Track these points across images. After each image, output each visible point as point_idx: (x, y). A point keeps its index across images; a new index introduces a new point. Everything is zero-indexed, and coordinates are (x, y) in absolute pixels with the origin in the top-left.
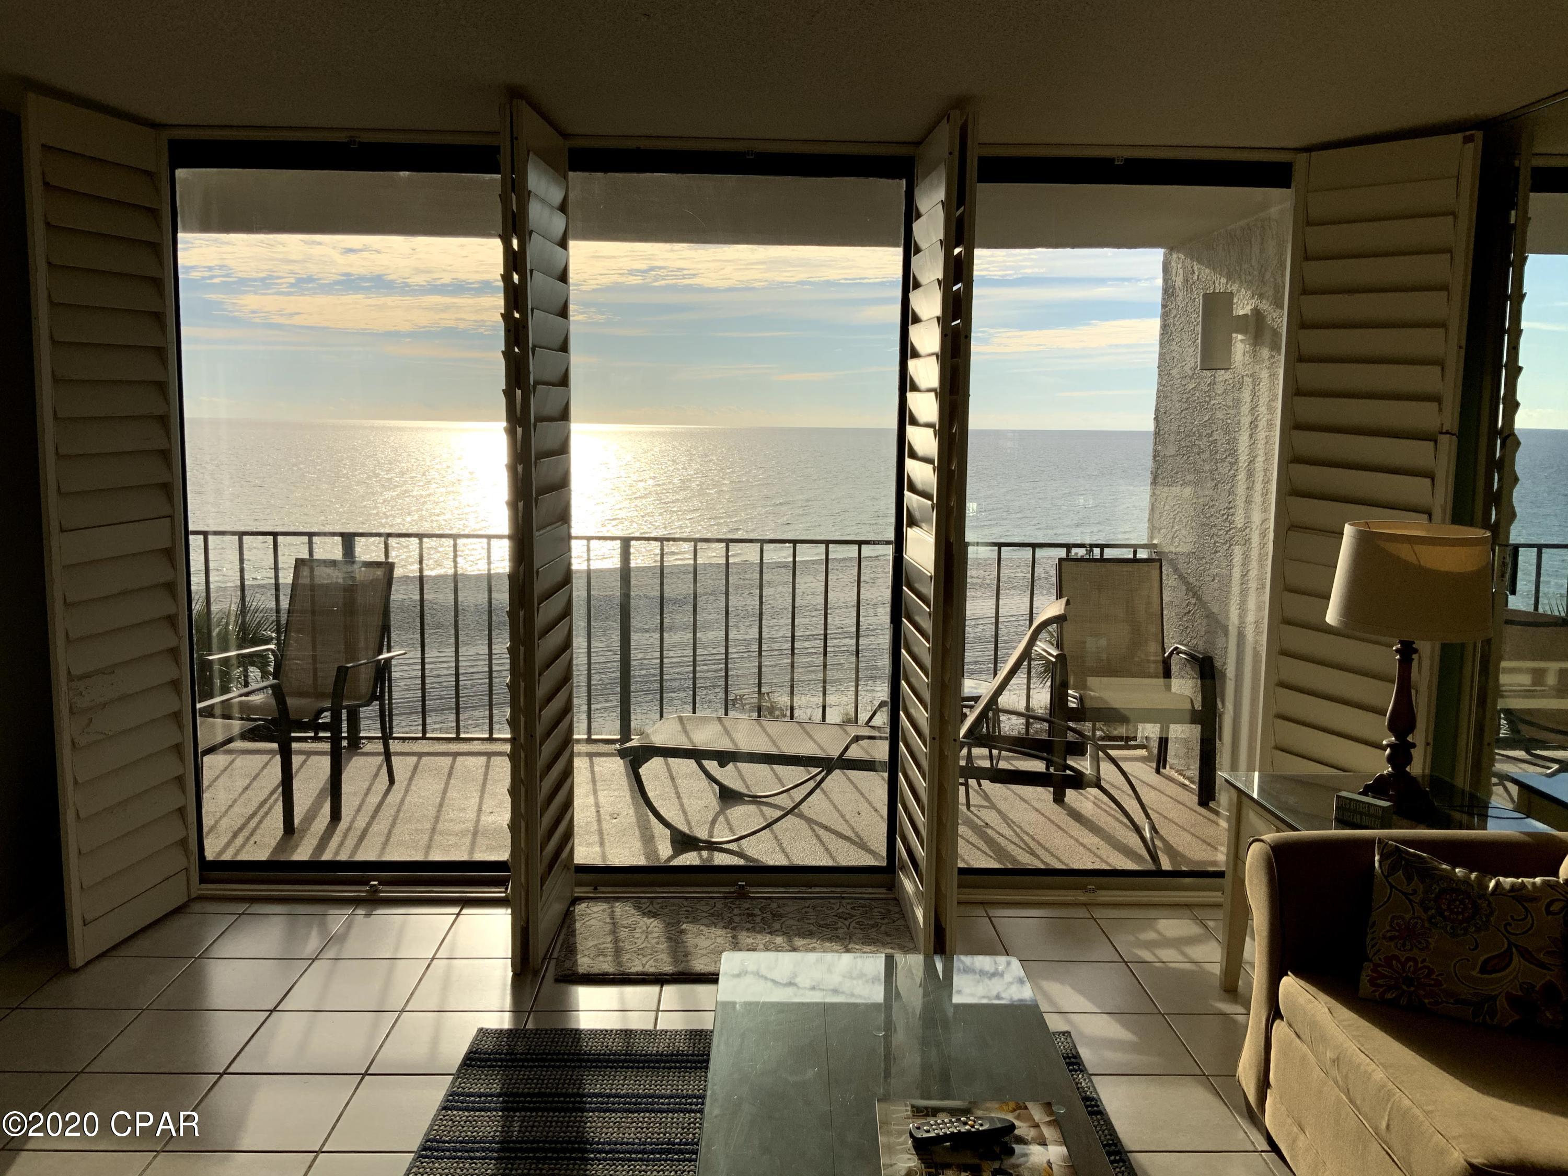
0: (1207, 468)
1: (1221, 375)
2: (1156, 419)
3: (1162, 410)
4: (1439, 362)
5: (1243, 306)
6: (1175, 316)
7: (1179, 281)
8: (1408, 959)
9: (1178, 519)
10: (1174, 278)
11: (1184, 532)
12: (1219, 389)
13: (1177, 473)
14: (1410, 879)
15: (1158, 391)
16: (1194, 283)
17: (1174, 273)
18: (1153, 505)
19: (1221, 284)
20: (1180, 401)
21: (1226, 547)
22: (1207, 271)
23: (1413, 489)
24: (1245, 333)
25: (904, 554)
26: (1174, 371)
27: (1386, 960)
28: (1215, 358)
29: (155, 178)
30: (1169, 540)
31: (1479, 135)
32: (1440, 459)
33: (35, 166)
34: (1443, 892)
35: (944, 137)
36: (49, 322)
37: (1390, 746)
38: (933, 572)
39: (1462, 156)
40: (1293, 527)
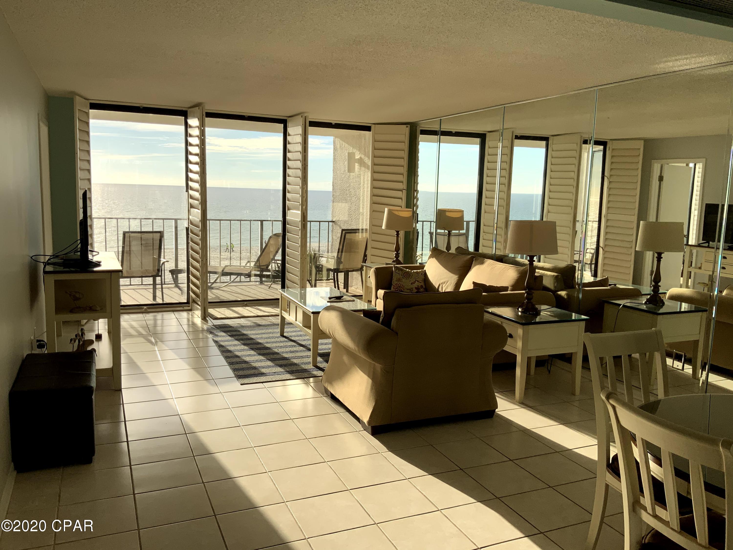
0: (349, 199)
1: (352, 174)
2: (333, 185)
3: (335, 183)
4: (402, 174)
5: (357, 157)
6: (337, 157)
7: (338, 146)
8: (399, 284)
9: (341, 213)
11: (342, 217)
12: (351, 177)
13: (340, 200)
14: (399, 271)
15: (333, 177)
17: (337, 144)
18: (333, 210)
19: (351, 150)
20: (340, 180)
22: (347, 145)
23: (398, 202)
24: (358, 163)
25: (287, 218)
26: (338, 172)
27: (396, 285)
28: (351, 169)
29: (87, 114)
30: (338, 219)
31: (409, 126)
32: (403, 195)
33: (77, 114)
34: (404, 273)
35: (300, 120)
36: (79, 154)
37: (395, 254)
38: (300, 220)
39: (406, 130)
40: (373, 211)
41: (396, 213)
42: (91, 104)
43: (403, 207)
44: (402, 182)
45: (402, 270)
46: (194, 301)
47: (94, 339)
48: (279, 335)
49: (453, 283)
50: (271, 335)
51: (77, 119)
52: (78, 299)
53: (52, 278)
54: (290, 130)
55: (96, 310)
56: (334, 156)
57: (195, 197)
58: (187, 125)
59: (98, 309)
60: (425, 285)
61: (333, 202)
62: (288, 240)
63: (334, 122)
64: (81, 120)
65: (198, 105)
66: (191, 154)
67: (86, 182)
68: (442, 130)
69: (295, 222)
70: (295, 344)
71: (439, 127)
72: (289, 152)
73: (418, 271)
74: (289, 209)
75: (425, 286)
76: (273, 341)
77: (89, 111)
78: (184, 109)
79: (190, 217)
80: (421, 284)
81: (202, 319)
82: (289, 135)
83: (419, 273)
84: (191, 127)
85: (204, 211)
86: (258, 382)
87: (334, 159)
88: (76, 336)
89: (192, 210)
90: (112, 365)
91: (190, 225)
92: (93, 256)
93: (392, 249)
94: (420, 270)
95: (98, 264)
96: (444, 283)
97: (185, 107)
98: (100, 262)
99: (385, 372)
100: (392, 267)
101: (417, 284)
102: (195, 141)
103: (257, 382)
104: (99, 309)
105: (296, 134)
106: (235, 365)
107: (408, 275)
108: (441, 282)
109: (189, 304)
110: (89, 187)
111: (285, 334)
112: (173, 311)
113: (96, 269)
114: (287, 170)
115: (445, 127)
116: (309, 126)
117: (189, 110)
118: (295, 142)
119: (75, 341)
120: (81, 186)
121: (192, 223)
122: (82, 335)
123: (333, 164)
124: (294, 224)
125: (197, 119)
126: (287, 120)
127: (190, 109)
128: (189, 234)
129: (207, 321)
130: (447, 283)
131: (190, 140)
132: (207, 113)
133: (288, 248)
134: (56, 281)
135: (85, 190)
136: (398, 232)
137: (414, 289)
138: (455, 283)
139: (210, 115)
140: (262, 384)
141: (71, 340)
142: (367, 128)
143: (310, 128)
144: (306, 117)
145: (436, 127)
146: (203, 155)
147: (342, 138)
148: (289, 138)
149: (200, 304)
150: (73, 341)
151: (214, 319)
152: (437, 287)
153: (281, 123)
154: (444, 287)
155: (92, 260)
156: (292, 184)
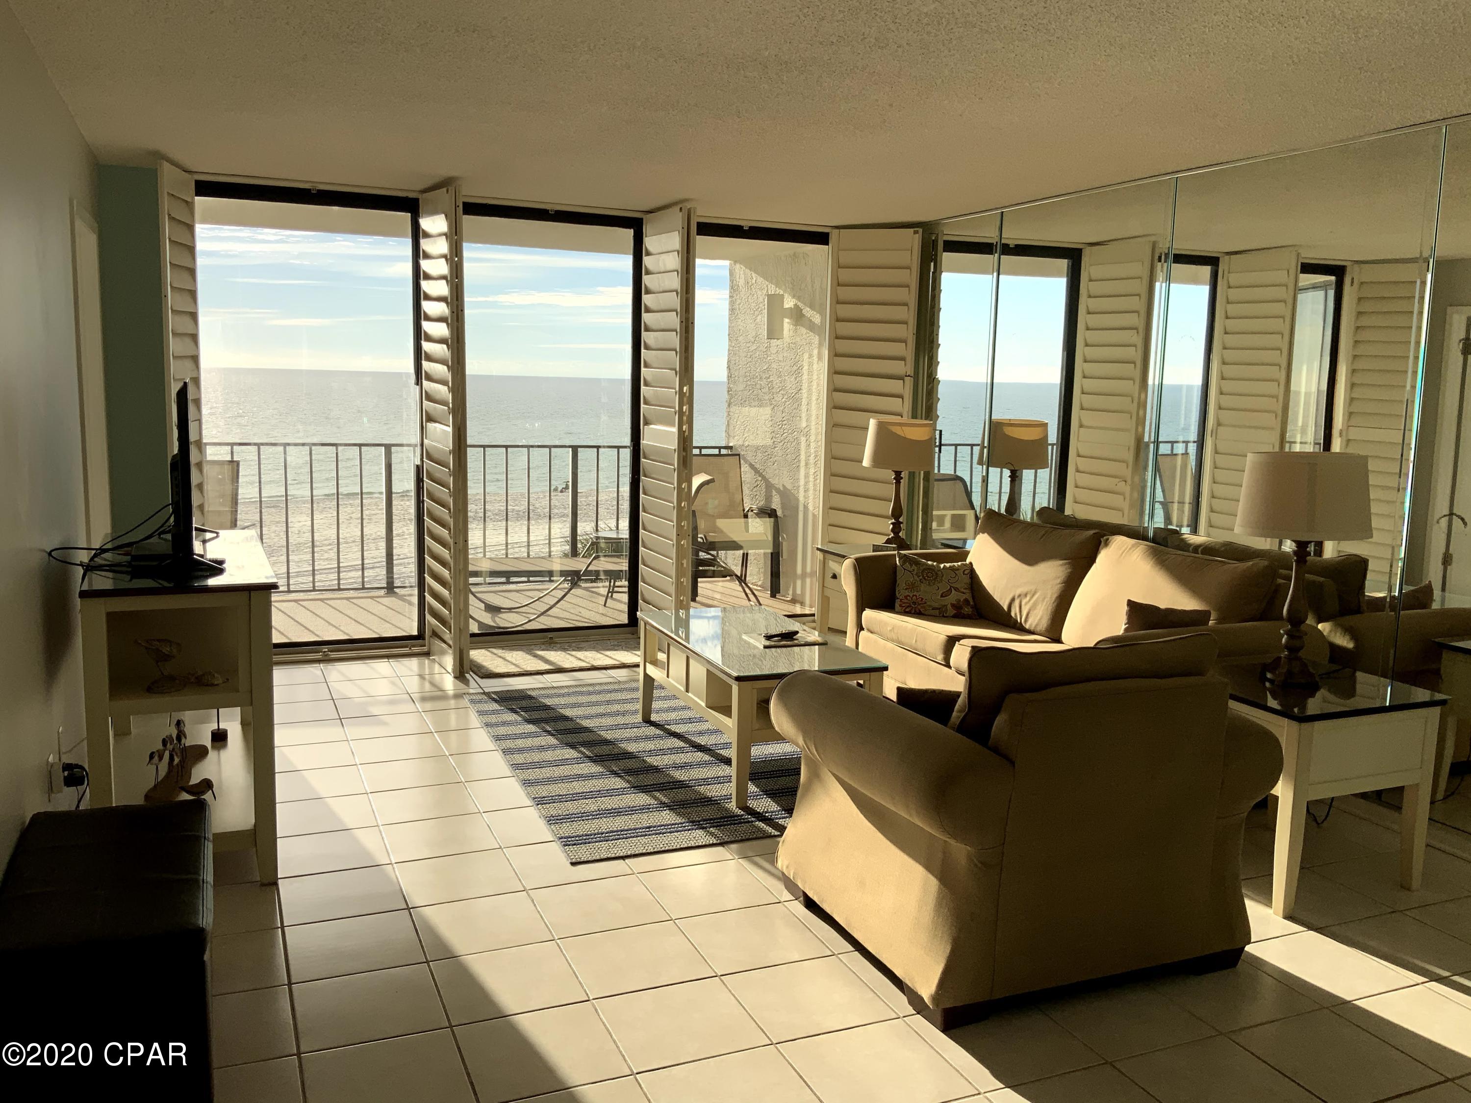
0: (767, 397)
1: (774, 342)
2: (728, 367)
3: (733, 362)
4: (904, 341)
5: (789, 303)
6: (739, 304)
7: (741, 282)
8: (913, 595)
9: (747, 430)
10: (738, 280)
11: (752, 437)
12: (773, 350)
13: (745, 401)
14: (911, 565)
15: (729, 350)
16: (752, 285)
17: (738, 277)
18: (728, 421)
19: (772, 289)
20: (745, 357)
21: (781, 444)
22: (762, 279)
23: (894, 404)
24: (790, 318)
25: (641, 441)
26: (740, 339)
27: (906, 597)
28: (773, 333)
29: (190, 205)
30: (740, 443)
31: (920, 230)
32: (906, 388)
33: (166, 204)
34: (924, 569)
35: (677, 218)
36: (171, 299)
37: (892, 523)
38: (676, 447)
39: (913, 240)
40: (835, 425)
41: (897, 430)
42: (198, 183)
43: (905, 415)
44: (903, 359)
45: (917, 563)
46: (435, 634)
47: (208, 743)
48: (639, 718)
49: (1049, 596)
50: (620, 720)
51: (167, 217)
52: (167, 658)
53: (103, 607)
54: (650, 242)
55: (213, 685)
56: (732, 303)
57: (438, 397)
58: (417, 234)
59: (218, 680)
60: (973, 597)
61: (729, 406)
62: (645, 493)
63: (746, 225)
64: (174, 218)
65: (445, 183)
66: (428, 298)
67: (189, 364)
68: (1003, 241)
69: (664, 451)
70: (682, 744)
71: (997, 233)
72: (648, 292)
73: (956, 564)
74: (647, 423)
75: (974, 601)
76: (628, 735)
77: (193, 199)
78: (411, 195)
79: (426, 441)
80: (965, 596)
81: (455, 677)
82: (648, 254)
83: (958, 570)
84: (427, 235)
85: (459, 429)
86: (613, 855)
87: (732, 310)
88: (164, 742)
89: (431, 426)
90: (254, 821)
91: (425, 460)
92: (204, 542)
93: (884, 513)
94: (959, 563)
95: (216, 568)
96: (1026, 595)
97: (414, 191)
98: (221, 562)
99: (980, 865)
100: (895, 555)
101: (954, 597)
102: (436, 267)
103: (609, 856)
104: (220, 681)
105: (664, 251)
106: (548, 806)
107: (932, 575)
108: (1018, 592)
109: (424, 639)
110: (194, 376)
111: (654, 717)
112: (388, 657)
113: (212, 582)
114: (644, 334)
115: (1014, 235)
116: (698, 234)
117: (422, 197)
118: (662, 269)
119: (161, 758)
120: (176, 373)
121: (430, 458)
122: (179, 738)
123: (730, 320)
124: (661, 455)
125: (443, 215)
126: (642, 219)
127: (426, 195)
128: (423, 481)
129: (466, 682)
130: (1033, 595)
131: (426, 265)
132: (465, 205)
133: (644, 511)
134: (110, 615)
135: (182, 384)
136: (898, 474)
137: (949, 607)
138: (1055, 596)
139: (473, 209)
140: (622, 861)
141: (152, 756)
142: (820, 238)
143: (698, 237)
144: (689, 211)
145: (989, 235)
146: (457, 300)
147: (751, 264)
148: (647, 261)
149: (451, 643)
150: (156, 758)
151: (482, 678)
152: (1005, 608)
153: (630, 228)
154: (1026, 604)
155: (202, 556)
156: (654, 366)
